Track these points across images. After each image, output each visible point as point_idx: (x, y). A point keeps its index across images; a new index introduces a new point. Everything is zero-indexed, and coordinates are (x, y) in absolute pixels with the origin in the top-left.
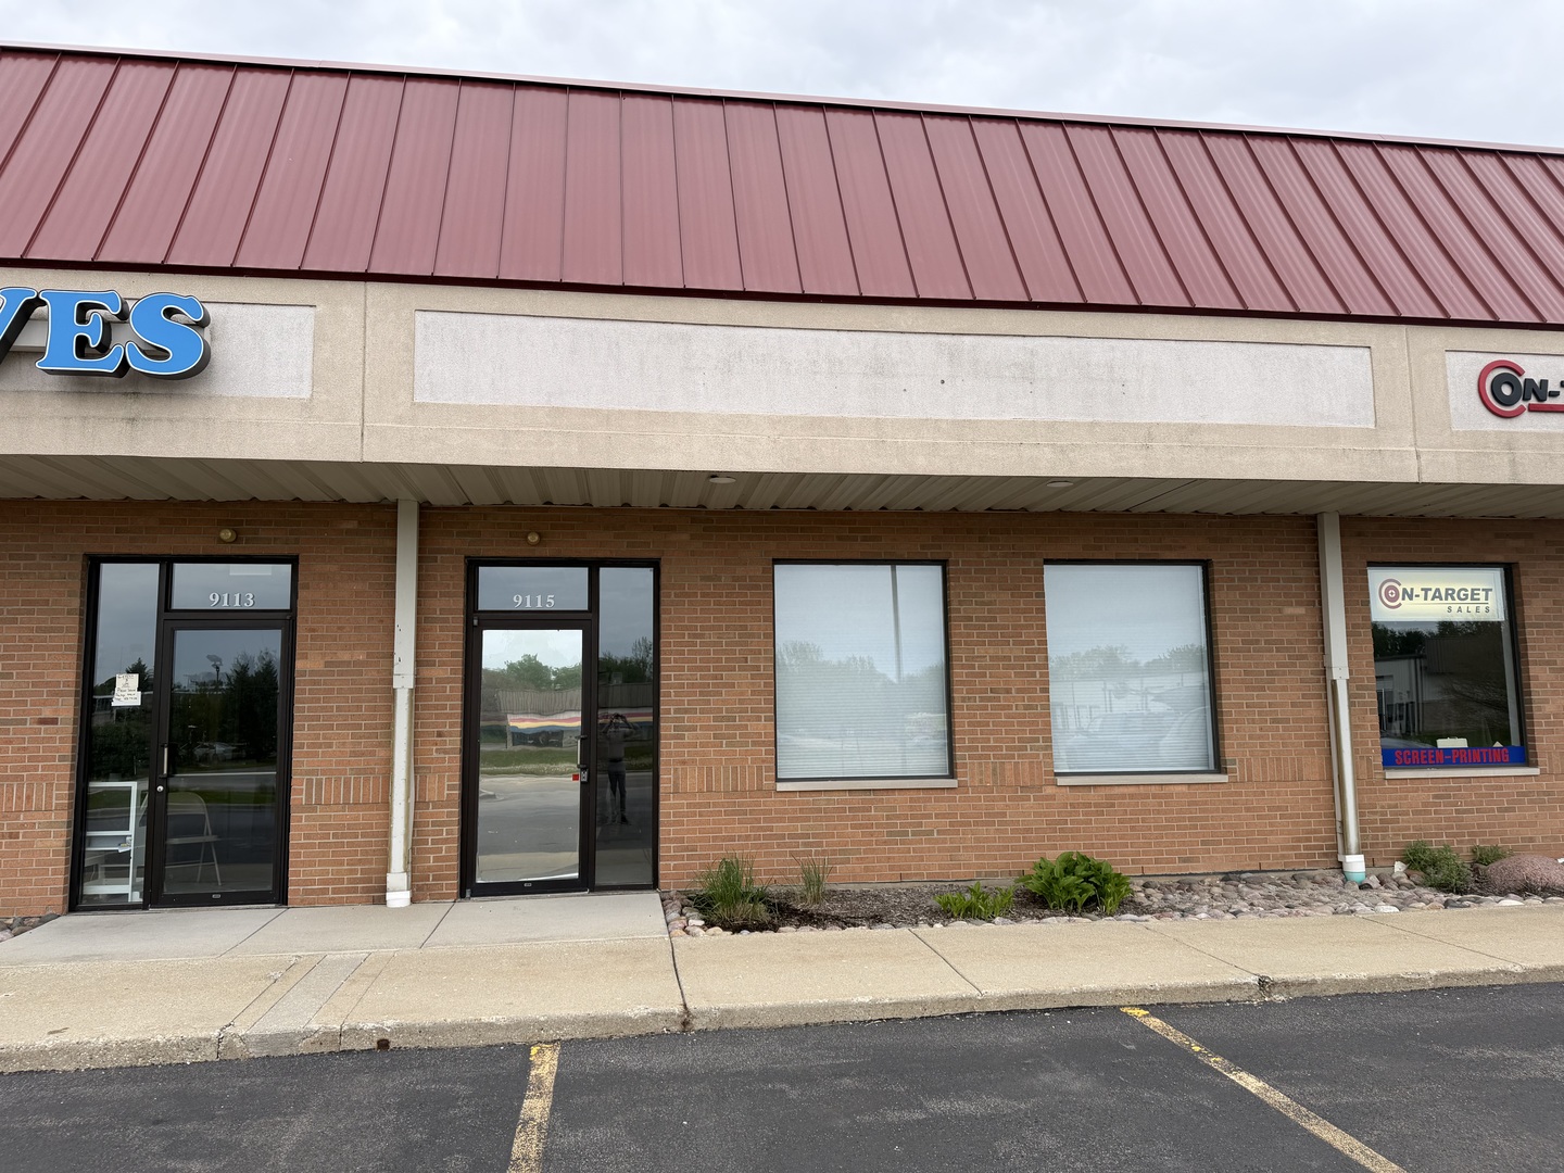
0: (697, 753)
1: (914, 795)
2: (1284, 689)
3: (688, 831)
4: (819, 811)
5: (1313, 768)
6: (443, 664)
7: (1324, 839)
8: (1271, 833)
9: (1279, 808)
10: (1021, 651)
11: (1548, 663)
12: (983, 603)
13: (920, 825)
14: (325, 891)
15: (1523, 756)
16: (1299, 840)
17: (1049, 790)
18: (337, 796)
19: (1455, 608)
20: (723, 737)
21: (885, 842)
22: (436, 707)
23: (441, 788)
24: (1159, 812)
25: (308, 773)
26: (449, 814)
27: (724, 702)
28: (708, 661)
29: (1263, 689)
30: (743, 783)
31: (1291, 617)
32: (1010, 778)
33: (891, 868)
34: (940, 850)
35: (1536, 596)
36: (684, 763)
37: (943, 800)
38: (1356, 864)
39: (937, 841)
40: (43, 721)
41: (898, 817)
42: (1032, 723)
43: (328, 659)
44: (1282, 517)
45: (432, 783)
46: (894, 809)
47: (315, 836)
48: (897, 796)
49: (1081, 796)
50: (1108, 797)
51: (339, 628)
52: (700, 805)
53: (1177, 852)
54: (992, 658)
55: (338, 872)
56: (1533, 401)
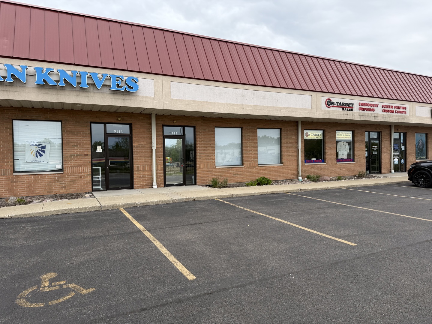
0: (203, 161)
1: (237, 168)
2: (291, 150)
3: (202, 175)
4: (222, 171)
5: (295, 163)
6: (159, 145)
7: (296, 174)
8: (288, 174)
9: (290, 170)
10: (254, 144)
11: (328, 146)
12: (248, 135)
13: (238, 173)
14: (141, 186)
15: (324, 161)
16: (292, 175)
17: (257, 167)
18: (142, 169)
19: (316, 137)
20: (207, 158)
21: (233, 176)
22: (159, 153)
23: (160, 167)
24: (273, 170)
25: (137, 165)
26: (162, 172)
27: (207, 152)
28: (204, 145)
29: (288, 150)
30: (210, 167)
31: (293, 138)
32: (251, 166)
33: (233, 180)
34: (241, 177)
35: (327, 135)
36: (201, 163)
37: (241, 169)
38: (300, 178)
39: (240, 176)
40: (85, 155)
41: (234, 172)
42: (255, 156)
43: (139, 143)
44: (293, 121)
45: (159, 166)
46: (234, 171)
47: (139, 176)
48: (234, 168)
49: (262, 168)
50: (266, 168)
51: (141, 138)
52: (203, 170)
53: (275, 177)
54: (249, 145)
55: (143, 183)
56: (332, 105)
